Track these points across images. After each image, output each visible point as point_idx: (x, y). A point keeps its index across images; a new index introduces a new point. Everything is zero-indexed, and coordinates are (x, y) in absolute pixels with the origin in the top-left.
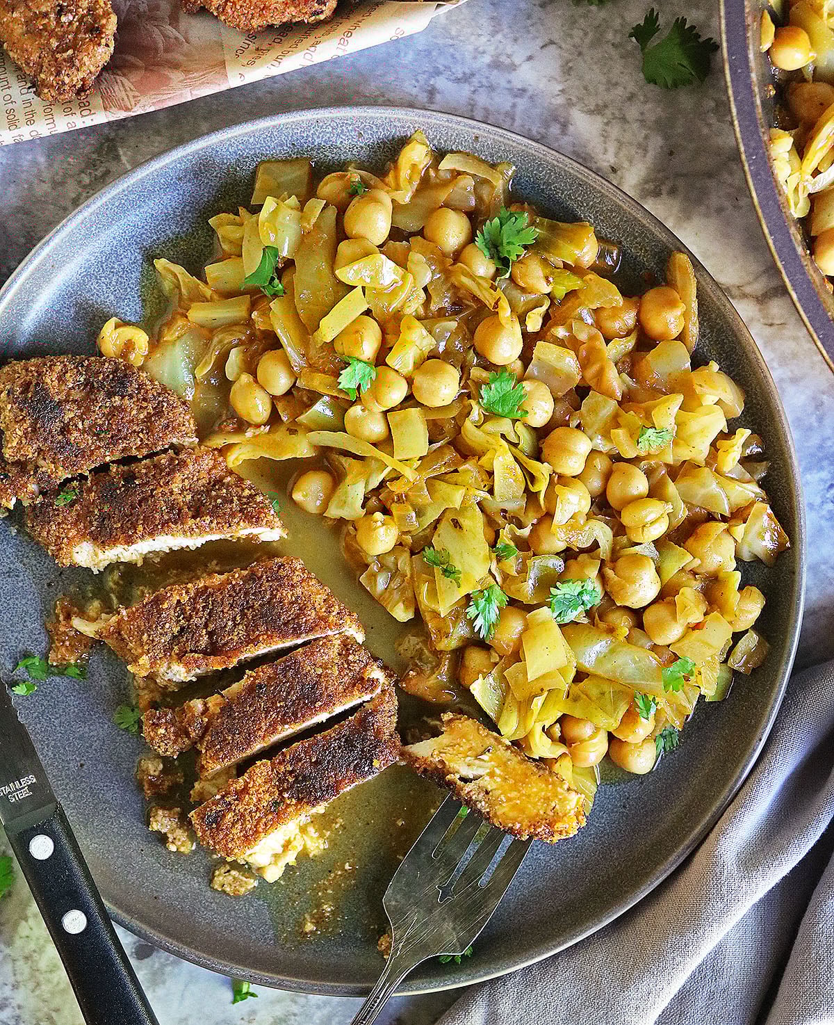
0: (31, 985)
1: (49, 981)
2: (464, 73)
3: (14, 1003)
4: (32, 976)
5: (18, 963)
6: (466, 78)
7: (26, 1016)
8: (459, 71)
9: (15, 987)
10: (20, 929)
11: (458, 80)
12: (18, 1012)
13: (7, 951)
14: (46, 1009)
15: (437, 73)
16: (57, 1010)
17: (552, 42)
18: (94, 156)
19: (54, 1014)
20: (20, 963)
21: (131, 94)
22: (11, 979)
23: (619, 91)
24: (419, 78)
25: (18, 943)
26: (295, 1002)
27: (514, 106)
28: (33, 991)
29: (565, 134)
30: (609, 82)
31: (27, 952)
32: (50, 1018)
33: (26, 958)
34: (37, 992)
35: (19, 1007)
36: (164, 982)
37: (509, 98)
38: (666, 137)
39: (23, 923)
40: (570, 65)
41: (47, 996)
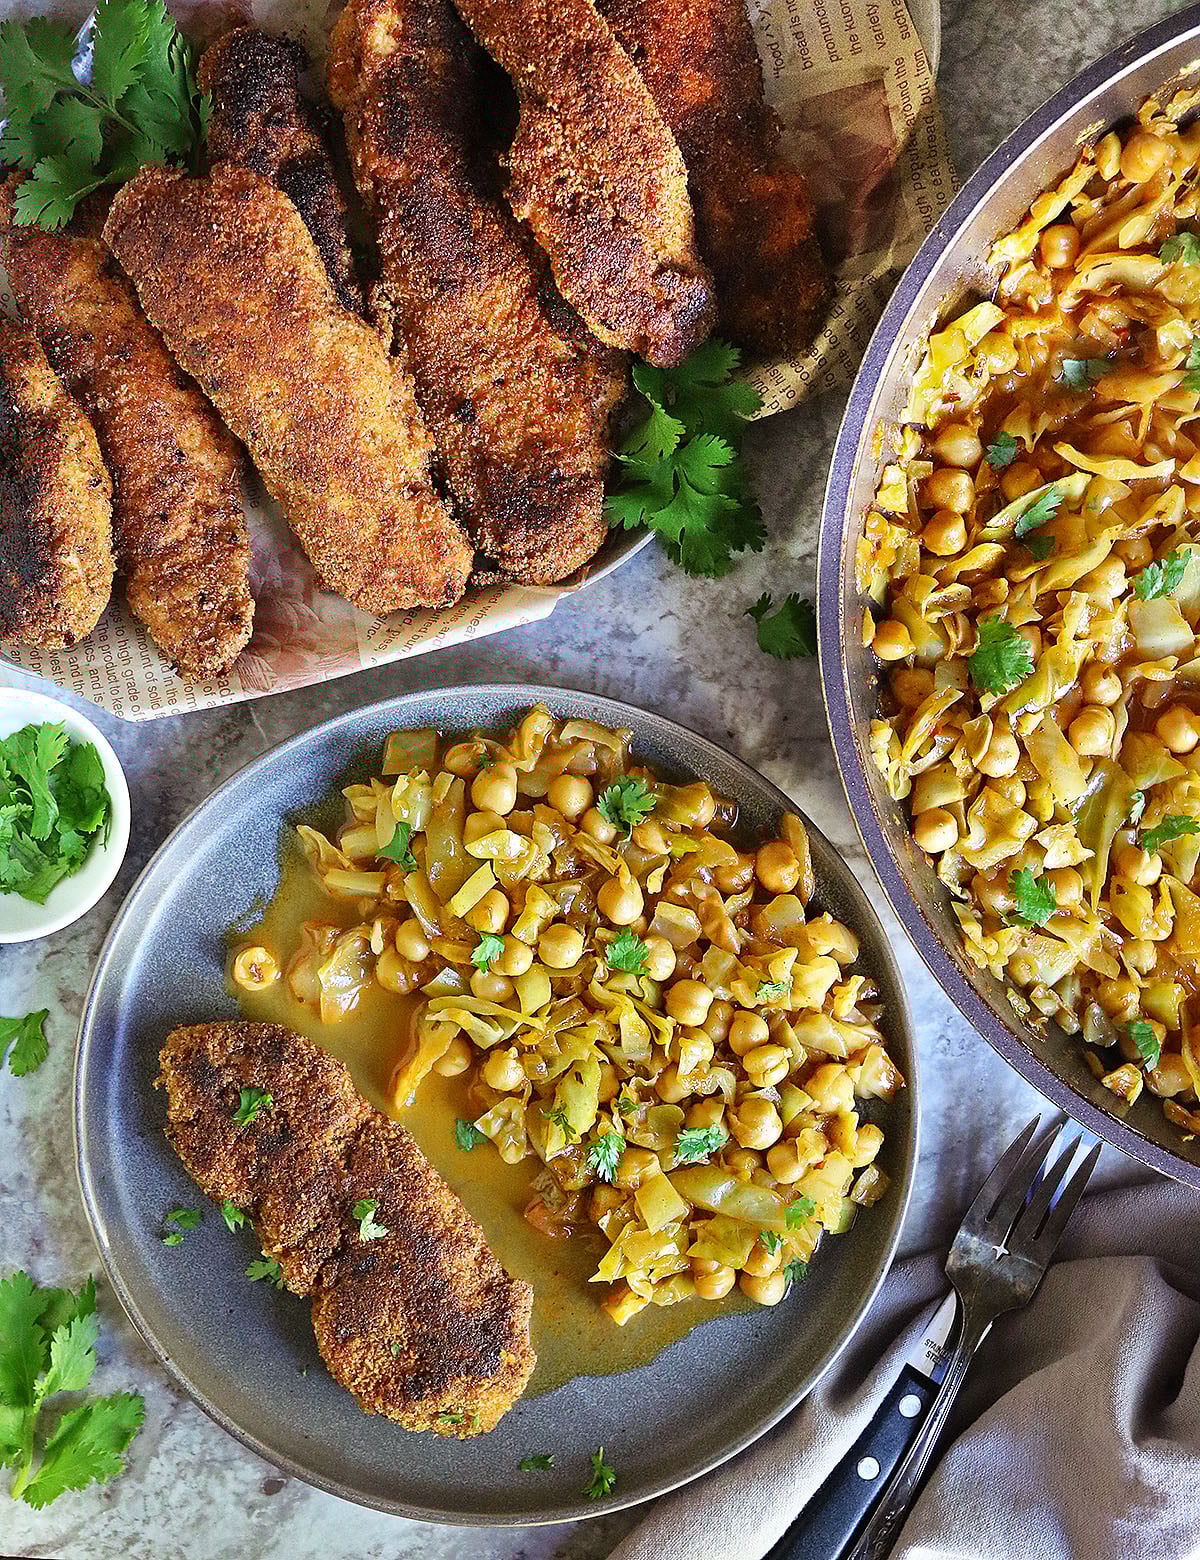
0: (162, 1520)
1: (180, 1516)
2: (586, 643)
3: (145, 1538)
4: (163, 1511)
5: (149, 1499)
6: (588, 647)
7: (156, 1551)
8: (581, 640)
9: (146, 1522)
10: (151, 1465)
11: (580, 649)
12: (148, 1547)
13: (139, 1487)
14: (176, 1544)
15: (560, 642)
16: (187, 1545)
17: (671, 613)
18: (229, 720)
19: (183, 1549)
20: (151, 1498)
21: (267, 674)
22: (142, 1515)
23: (735, 659)
24: (542, 646)
25: (149, 1479)
26: (421, 1536)
27: (634, 673)
28: (164, 1526)
29: (684, 700)
30: (725, 650)
31: (158, 1488)
32: (179, 1553)
33: (157, 1494)
34: (168, 1527)
35: (150, 1541)
36: (292, 1517)
37: (629, 666)
38: (781, 704)
39: (155, 1459)
40: (688, 634)
41: (176, 1531)
